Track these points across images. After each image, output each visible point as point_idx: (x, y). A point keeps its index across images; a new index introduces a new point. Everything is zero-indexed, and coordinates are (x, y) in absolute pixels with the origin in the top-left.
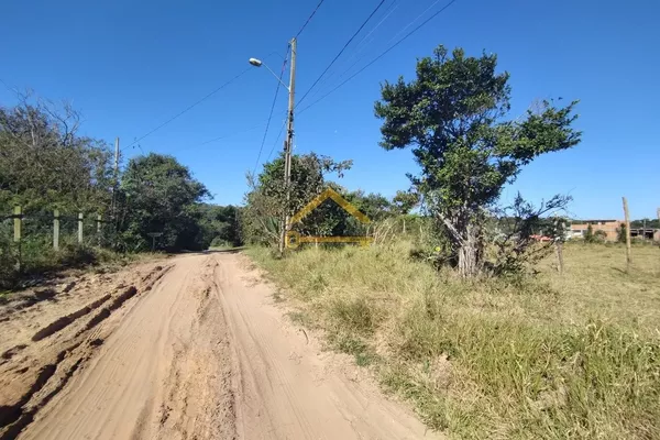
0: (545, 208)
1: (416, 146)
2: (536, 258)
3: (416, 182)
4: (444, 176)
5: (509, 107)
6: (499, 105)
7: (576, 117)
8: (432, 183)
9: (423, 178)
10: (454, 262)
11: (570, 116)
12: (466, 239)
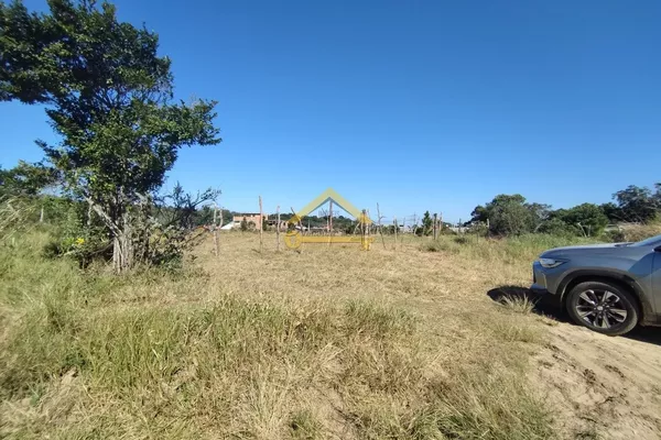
0: (200, 200)
1: (54, 107)
2: (192, 245)
3: (54, 154)
4: (92, 152)
5: (172, 95)
6: (162, 89)
7: (215, 115)
8: (78, 160)
9: (64, 150)
10: (107, 254)
11: (212, 113)
12: (122, 229)
